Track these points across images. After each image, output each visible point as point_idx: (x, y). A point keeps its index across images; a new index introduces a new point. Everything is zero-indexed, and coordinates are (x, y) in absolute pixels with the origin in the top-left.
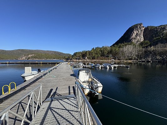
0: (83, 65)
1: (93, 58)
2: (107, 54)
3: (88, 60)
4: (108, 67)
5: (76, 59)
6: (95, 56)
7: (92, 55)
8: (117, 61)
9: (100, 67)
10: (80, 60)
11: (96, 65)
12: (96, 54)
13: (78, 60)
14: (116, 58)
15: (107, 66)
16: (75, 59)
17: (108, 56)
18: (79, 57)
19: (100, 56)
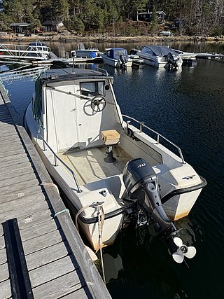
0: (49, 57)
1: (91, 27)
2: (147, 8)
3: (68, 35)
4: (162, 64)
5: (16, 30)
6: (97, 15)
7: (84, 10)
8: (183, 39)
9: (129, 64)
10: (33, 36)
11: (112, 56)
12: (103, 8)
13: (22, 36)
14: (178, 25)
15: (160, 59)
16: (8, 31)
17: (149, 19)
18: (26, 20)
19: (116, 14)
